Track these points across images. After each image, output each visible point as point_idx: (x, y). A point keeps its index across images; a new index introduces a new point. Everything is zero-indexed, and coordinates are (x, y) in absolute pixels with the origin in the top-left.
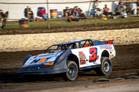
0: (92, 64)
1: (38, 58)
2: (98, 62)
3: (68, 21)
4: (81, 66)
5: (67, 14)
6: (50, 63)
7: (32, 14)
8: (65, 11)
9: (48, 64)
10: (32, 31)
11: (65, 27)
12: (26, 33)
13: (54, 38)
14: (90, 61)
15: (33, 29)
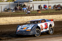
0: (45, 30)
1: (23, 27)
2: (48, 29)
3: (56, 10)
5: (55, 8)
6: (29, 30)
8: (54, 6)
9: (28, 30)
10: (43, 14)
11: (56, 13)
12: (40, 15)
13: (51, 17)
14: (45, 29)
15: (43, 13)
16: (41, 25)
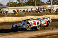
0: (34, 26)
4: (31, 26)
7: (15, 11)
16: (31, 22)
